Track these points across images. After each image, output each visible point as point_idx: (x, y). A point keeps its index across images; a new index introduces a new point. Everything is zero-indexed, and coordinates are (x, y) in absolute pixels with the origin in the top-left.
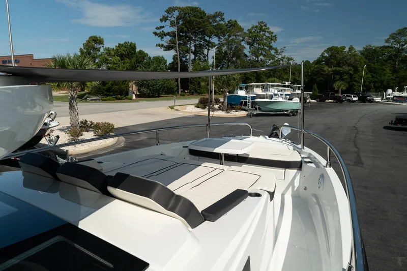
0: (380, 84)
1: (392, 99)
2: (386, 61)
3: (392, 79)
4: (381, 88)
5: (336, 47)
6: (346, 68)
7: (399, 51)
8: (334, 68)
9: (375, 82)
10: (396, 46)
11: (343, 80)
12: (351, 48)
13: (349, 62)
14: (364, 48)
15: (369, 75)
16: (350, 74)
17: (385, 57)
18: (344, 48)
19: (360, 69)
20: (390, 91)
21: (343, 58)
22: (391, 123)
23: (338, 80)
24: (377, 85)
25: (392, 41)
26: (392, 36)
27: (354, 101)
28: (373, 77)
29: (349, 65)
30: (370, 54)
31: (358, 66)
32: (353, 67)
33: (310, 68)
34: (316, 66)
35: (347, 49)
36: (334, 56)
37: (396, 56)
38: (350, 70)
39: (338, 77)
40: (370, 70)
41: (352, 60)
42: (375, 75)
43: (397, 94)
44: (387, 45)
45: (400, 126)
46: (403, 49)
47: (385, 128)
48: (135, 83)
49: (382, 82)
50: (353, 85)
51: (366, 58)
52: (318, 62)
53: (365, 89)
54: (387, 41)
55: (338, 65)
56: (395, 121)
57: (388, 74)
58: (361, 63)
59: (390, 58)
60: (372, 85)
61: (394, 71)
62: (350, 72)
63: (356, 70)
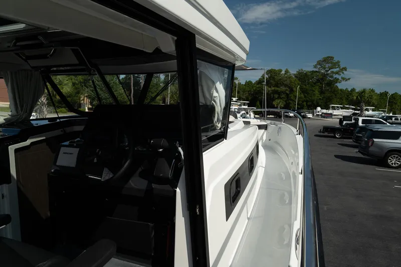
0: (311, 103)
1: (321, 115)
2: (315, 84)
3: (320, 99)
4: (312, 107)
5: (275, 70)
6: (283, 88)
7: (325, 76)
8: (273, 88)
9: (307, 101)
10: (322, 71)
11: (281, 98)
12: (287, 72)
13: (285, 83)
14: (297, 72)
15: (302, 95)
16: (287, 94)
17: (314, 80)
18: (281, 71)
19: (294, 89)
20: (319, 109)
21: (280, 79)
22: (320, 132)
23: (276, 99)
24: (308, 104)
25: (319, 66)
26: (319, 63)
27: (291, 117)
28: (305, 97)
29: (286, 86)
30: (302, 77)
31: (293, 87)
32: (289, 87)
33: (253, 88)
34: (257, 86)
35: (283, 72)
36: (273, 77)
37: (322, 79)
38: (287, 90)
39: (276, 96)
40: (303, 91)
41: (288, 82)
42: (306, 95)
43: (325, 111)
44: (315, 70)
45: (326, 134)
46: (328, 74)
47: (316, 136)
49: (312, 101)
50: (290, 103)
51: (299, 80)
52: (260, 82)
53: (299, 107)
54: (315, 67)
55: (277, 85)
56: (323, 130)
57: (317, 95)
58: (295, 84)
59: (318, 81)
60: (305, 103)
61: (322, 92)
62: (287, 92)
63: (292, 91)
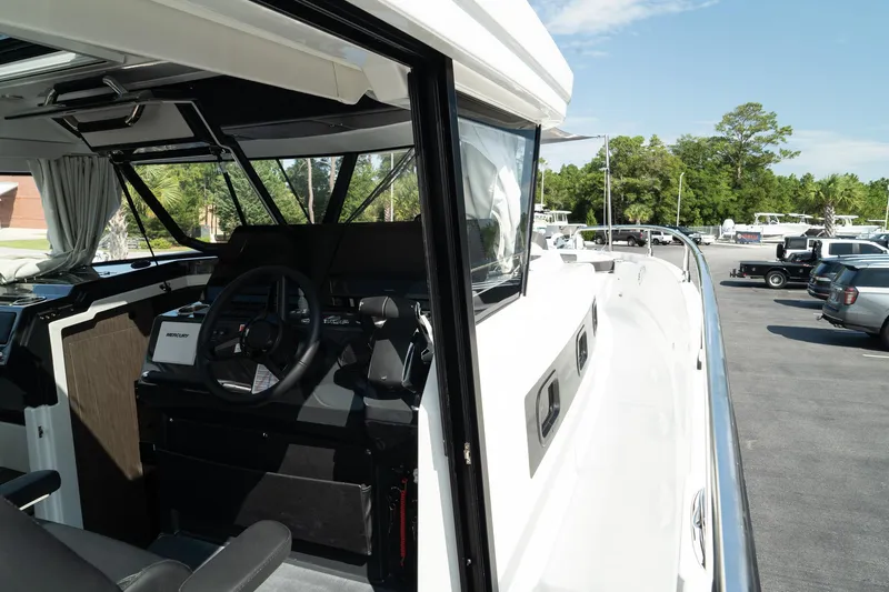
0: (711, 211)
1: (735, 237)
2: (719, 166)
3: (732, 200)
4: (714, 217)
5: (627, 139)
6: (646, 180)
7: (741, 147)
8: (624, 180)
9: (702, 207)
10: (735, 138)
11: (643, 202)
12: (654, 142)
13: (652, 166)
14: (678, 141)
15: (691, 194)
16: (656, 191)
17: (718, 159)
18: (640, 140)
19: (673, 181)
20: (729, 223)
21: (640, 159)
22: (733, 275)
23: (633, 203)
24: (705, 212)
25: (727, 127)
26: (728, 119)
27: (665, 243)
28: (697, 197)
29: (653, 173)
30: (691, 153)
31: (670, 175)
32: (661, 176)
33: (578, 181)
34: (589, 176)
35: (646, 143)
36: (624, 157)
37: (736, 156)
38: (655, 183)
39: (632, 197)
40: (692, 184)
41: (658, 165)
42: (700, 192)
43: (743, 228)
44: (719, 135)
45: (747, 279)
46: (748, 145)
47: (724, 283)
48: (212, 211)
49: (714, 206)
50: (662, 212)
51: (683, 159)
52: (594, 167)
53: (684, 220)
54: (719, 128)
55: (632, 173)
56: (741, 271)
57: (723, 194)
58: (674, 168)
59: (727, 159)
60: (697, 211)
61: (736, 186)
62: (656, 187)
63: (666, 183)
